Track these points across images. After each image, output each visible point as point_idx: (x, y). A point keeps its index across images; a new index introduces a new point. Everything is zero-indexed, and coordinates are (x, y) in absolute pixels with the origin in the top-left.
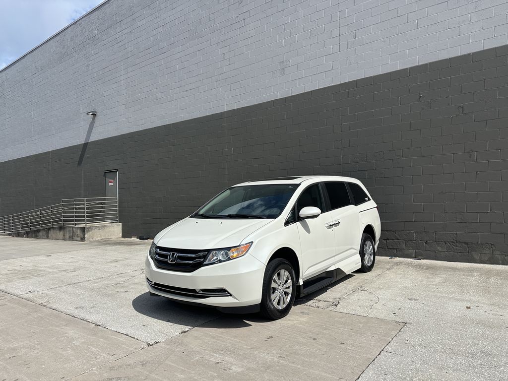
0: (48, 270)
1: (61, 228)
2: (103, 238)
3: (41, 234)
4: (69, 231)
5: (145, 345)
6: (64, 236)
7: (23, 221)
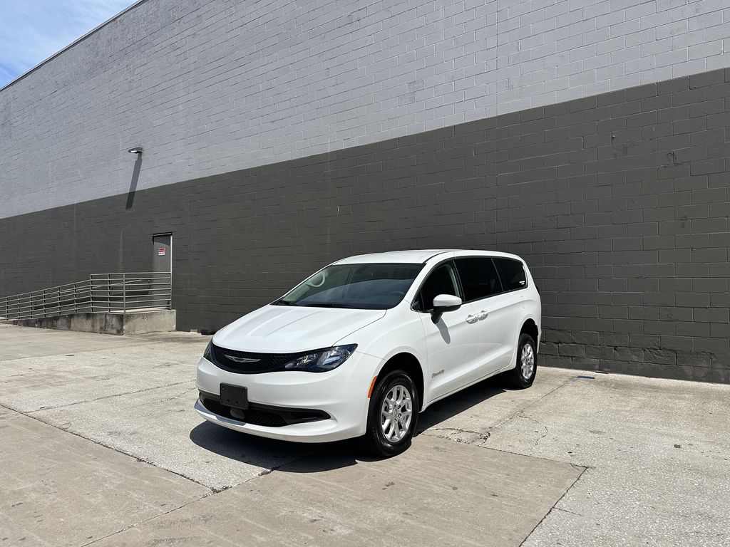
0: (70, 376)
1: (88, 316)
2: (149, 330)
3: (60, 322)
4: (101, 320)
5: (209, 491)
6: (93, 326)
7: (36, 303)
